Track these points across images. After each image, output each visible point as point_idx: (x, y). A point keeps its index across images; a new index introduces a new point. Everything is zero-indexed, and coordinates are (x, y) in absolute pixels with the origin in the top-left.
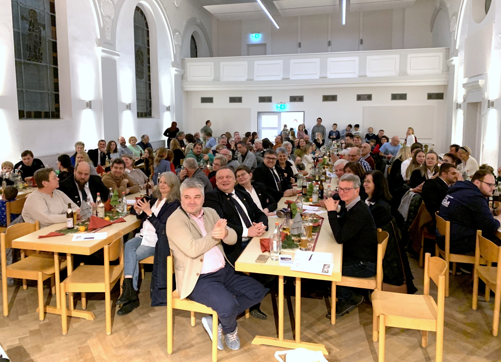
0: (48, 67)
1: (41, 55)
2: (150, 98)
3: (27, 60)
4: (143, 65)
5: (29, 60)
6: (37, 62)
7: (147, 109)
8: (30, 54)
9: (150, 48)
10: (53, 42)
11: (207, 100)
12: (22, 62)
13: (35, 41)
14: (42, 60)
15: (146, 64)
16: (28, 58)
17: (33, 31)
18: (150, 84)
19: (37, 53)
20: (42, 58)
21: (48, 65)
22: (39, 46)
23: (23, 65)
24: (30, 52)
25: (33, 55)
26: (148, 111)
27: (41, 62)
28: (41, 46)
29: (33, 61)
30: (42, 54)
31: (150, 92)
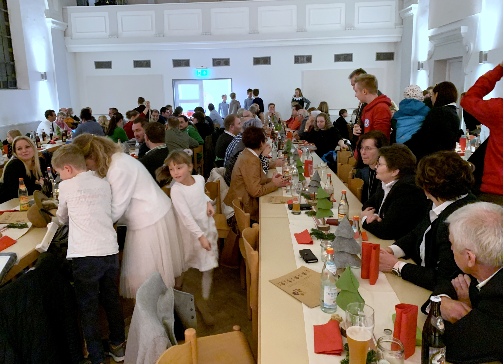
2: (12, 60)
7: (7, 75)
11: (103, 65)
18: (10, 41)
26: (10, 79)
31: (11, 51)
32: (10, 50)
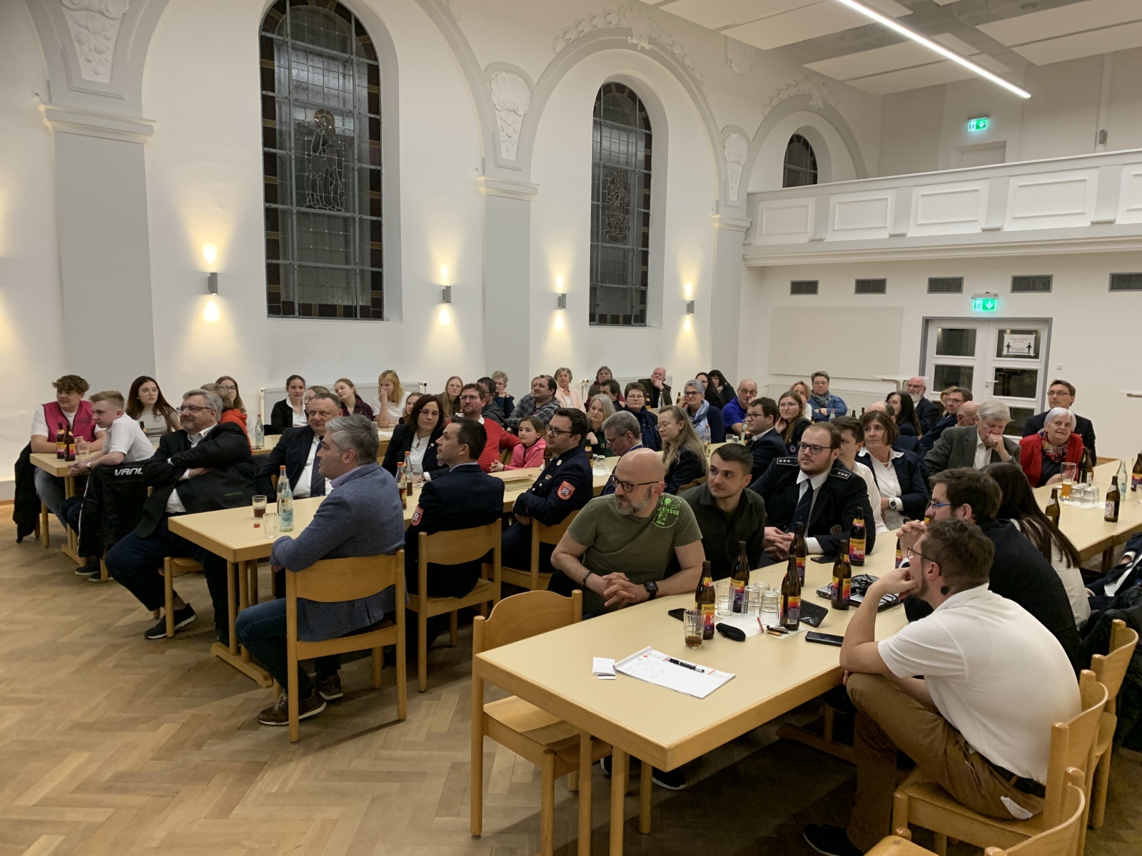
0: (357, 220)
1: (341, 197)
2: (645, 283)
3: (307, 207)
4: (627, 212)
5: (311, 207)
6: (330, 209)
7: (632, 307)
8: (313, 196)
9: (653, 173)
10: (372, 171)
11: (805, 287)
12: (294, 211)
13: (327, 170)
14: (341, 206)
15: (636, 209)
16: (308, 204)
17: (324, 151)
18: (645, 254)
19: (330, 193)
20: (341, 202)
21: (357, 216)
22: (337, 180)
23: (294, 217)
24: (314, 189)
25: (321, 197)
26: (636, 311)
27: (338, 210)
28: (340, 177)
29: (320, 208)
30: (342, 194)
31: (645, 270)
32: (643, 268)
